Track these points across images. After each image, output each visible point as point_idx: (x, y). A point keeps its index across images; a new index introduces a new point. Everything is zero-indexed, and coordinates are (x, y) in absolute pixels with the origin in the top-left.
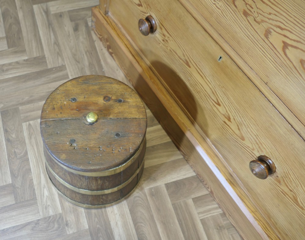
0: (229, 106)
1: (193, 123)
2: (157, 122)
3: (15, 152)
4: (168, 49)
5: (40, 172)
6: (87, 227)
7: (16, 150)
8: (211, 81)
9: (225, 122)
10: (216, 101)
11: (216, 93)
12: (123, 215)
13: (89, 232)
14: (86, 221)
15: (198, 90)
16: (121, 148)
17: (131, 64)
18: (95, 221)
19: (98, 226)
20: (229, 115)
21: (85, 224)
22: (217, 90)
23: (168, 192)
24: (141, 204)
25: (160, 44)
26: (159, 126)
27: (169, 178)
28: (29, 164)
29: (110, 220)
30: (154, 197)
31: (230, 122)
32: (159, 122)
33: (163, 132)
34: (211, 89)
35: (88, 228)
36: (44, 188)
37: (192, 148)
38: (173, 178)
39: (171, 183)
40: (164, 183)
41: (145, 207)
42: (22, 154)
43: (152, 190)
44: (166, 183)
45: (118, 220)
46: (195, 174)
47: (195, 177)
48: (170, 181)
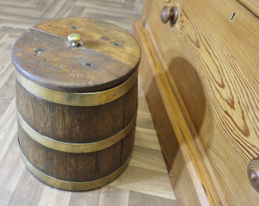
0: (235, 83)
2: (153, 127)
4: (182, 36)
5: (11, 117)
6: (13, 189)
7: (6, 93)
8: (219, 55)
9: (226, 112)
10: (220, 82)
11: (222, 69)
12: (60, 199)
13: (10, 197)
14: (17, 183)
15: (203, 75)
16: (82, 75)
18: (26, 188)
19: (25, 195)
20: (233, 97)
21: (13, 185)
22: (224, 64)
23: (129, 202)
24: (89, 197)
25: (177, 34)
27: (139, 186)
28: (7, 107)
29: (42, 196)
30: (108, 198)
31: (233, 110)
34: (217, 66)
35: (13, 191)
36: (3, 131)
38: (144, 190)
39: (139, 193)
40: (130, 189)
41: (91, 204)
42: (8, 98)
43: (111, 190)
44: (133, 190)
45: (51, 201)
46: (175, 198)
47: (174, 202)
48: (138, 190)
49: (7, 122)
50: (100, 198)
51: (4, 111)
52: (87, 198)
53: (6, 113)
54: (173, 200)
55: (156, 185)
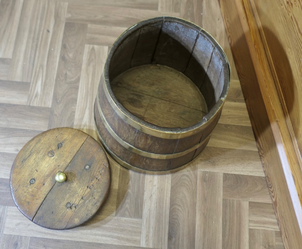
1: (285, 115)
2: (243, 99)
3: (66, 74)
4: (289, 15)
7: (68, 73)
12: (162, 190)
17: (238, 17)
18: (128, 184)
24: (187, 185)
25: (282, 5)
26: (244, 105)
27: (231, 168)
28: (76, 94)
30: (205, 183)
32: (245, 100)
33: (246, 113)
37: (273, 144)
38: (236, 171)
39: (232, 174)
40: (223, 172)
41: (190, 190)
42: (73, 80)
43: (206, 175)
44: (226, 172)
45: (154, 193)
46: (264, 175)
47: (263, 179)
48: (231, 172)
49: (84, 114)
50: (198, 184)
51: (76, 100)
52: (186, 186)
53: (78, 102)
54: (262, 177)
55: (247, 165)
